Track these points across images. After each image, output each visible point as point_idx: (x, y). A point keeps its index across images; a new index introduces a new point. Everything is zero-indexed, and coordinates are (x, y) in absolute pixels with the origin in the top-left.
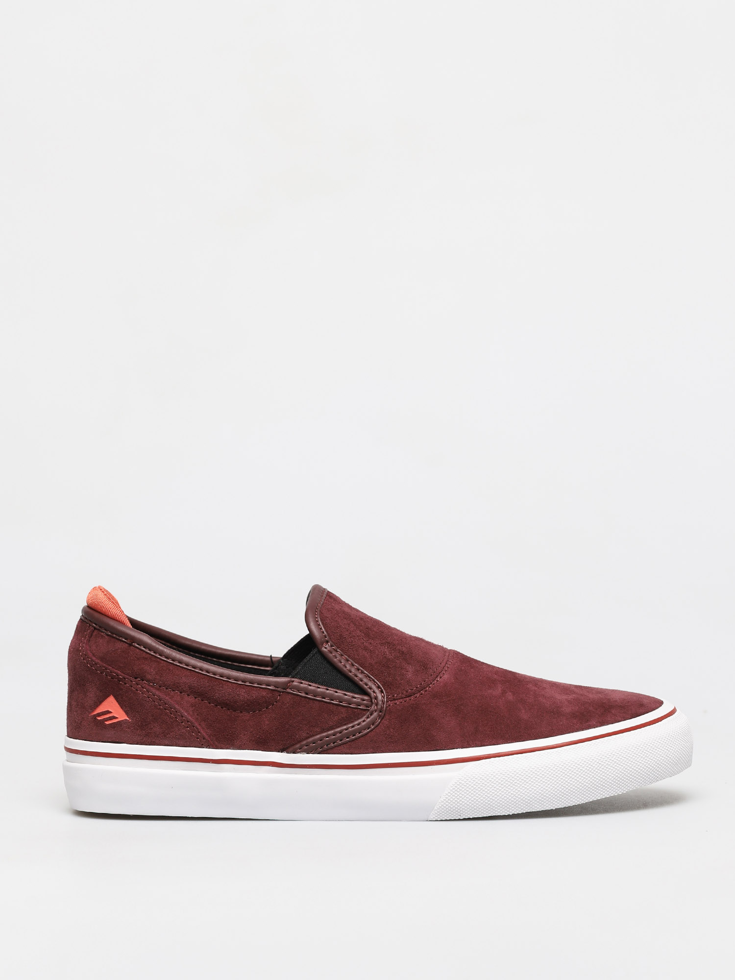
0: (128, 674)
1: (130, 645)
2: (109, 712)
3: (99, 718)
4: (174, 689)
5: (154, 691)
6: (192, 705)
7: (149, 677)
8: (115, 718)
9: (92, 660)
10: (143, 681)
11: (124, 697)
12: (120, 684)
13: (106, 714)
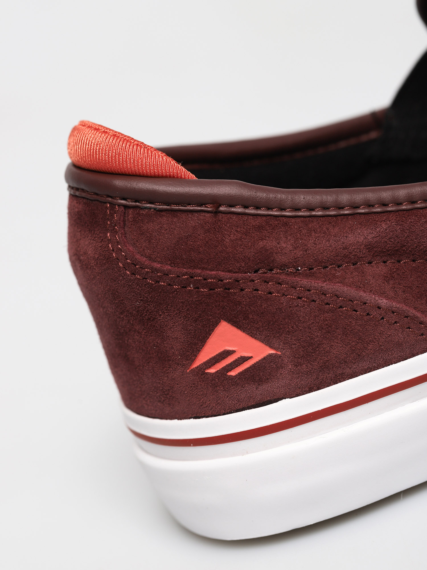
0: (239, 271)
1: (216, 212)
2: (227, 354)
3: (212, 370)
4: (339, 263)
5: (305, 282)
6: (387, 278)
7: (281, 259)
8: (244, 359)
9: (154, 270)
10: (271, 270)
11: (251, 316)
12: (231, 293)
13: (224, 358)
